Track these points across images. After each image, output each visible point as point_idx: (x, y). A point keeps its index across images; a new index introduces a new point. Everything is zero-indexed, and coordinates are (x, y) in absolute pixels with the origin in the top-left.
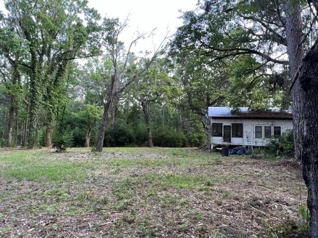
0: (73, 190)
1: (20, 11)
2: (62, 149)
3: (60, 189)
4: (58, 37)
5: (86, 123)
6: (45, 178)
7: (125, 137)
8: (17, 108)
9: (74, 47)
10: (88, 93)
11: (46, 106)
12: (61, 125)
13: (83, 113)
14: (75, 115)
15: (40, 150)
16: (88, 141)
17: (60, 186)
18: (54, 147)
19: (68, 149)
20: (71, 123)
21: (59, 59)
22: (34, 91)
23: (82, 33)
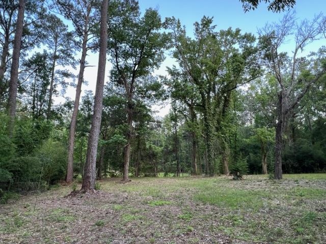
0: (248, 217)
1: (189, 64)
2: (238, 176)
3: (236, 215)
4: (220, 72)
5: (259, 148)
6: (223, 204)
7: (313, 161)
8: (198, 142)
9: (234, 77)
10: (257, 116)
11: (218, 137)
12: (236, 152)
13: (254, 138)
14: (246, 142)
15: (220, 177)
16: (265, 167)
17: (236, 213)
18: (231, 174)
19: (245, 177)
20: (245, 150)
21: (223, 92)
22: (207, 125)
23: (239, 62)
